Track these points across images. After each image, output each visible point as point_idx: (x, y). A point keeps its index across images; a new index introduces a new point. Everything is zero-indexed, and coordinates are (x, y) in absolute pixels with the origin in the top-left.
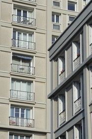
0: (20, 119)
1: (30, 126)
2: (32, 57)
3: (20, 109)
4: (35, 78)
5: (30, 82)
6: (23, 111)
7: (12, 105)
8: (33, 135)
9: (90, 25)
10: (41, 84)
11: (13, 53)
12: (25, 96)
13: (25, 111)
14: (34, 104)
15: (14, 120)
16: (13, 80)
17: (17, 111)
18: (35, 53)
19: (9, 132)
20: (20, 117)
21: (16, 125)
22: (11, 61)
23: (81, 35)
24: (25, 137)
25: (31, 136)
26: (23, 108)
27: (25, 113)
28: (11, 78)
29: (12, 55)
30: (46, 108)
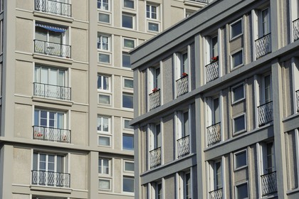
0: (48, 129)
1: (64, 141)
2: (67, 28)
3: (48, 113)
4: (71, 64)
5: (63, 70)
6: (52, 117)
7: (36, 107)
8: (69, 154)
9: (205, 37)
10: (81, 72)
11: (37, 22)
12: (55, 91)
13: (56, 116)
14: (70, 106)
15: (39, 130)
16: (38, 65)
17: (44, 115)
18: (71, 22)
19: (32, 150)
20: (48, 126)
21: (44, 139)
22: (34, 35)
23: (189, 47)
24: (56, 157)
25: (66, 155)
26: (53, 111)
27: (55, 119)
28: (34, 63)
29: (34, 25)
30: (89, 113)
